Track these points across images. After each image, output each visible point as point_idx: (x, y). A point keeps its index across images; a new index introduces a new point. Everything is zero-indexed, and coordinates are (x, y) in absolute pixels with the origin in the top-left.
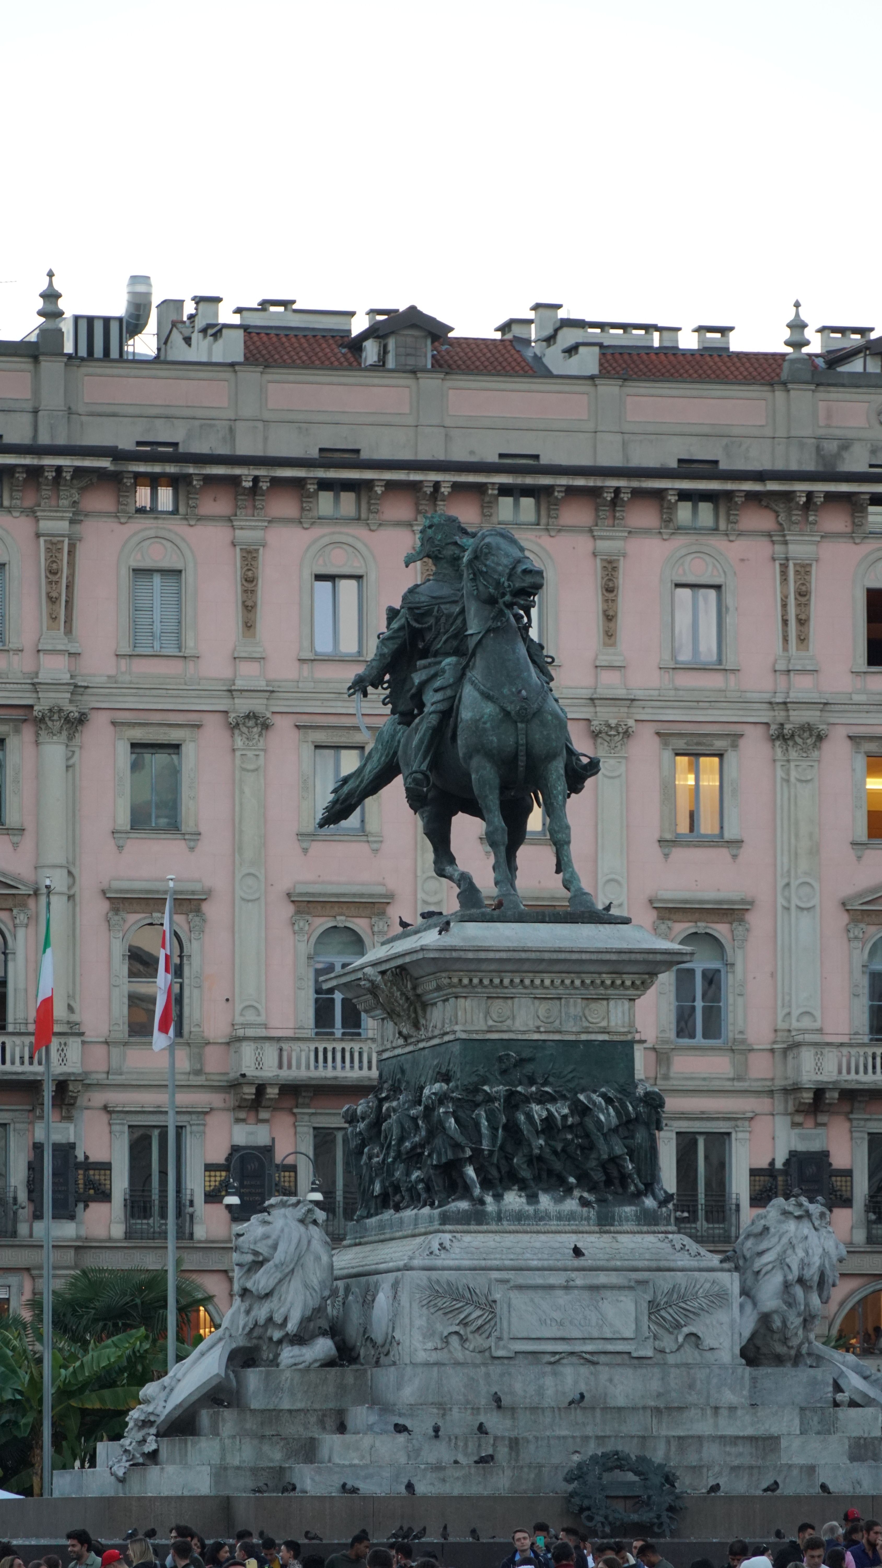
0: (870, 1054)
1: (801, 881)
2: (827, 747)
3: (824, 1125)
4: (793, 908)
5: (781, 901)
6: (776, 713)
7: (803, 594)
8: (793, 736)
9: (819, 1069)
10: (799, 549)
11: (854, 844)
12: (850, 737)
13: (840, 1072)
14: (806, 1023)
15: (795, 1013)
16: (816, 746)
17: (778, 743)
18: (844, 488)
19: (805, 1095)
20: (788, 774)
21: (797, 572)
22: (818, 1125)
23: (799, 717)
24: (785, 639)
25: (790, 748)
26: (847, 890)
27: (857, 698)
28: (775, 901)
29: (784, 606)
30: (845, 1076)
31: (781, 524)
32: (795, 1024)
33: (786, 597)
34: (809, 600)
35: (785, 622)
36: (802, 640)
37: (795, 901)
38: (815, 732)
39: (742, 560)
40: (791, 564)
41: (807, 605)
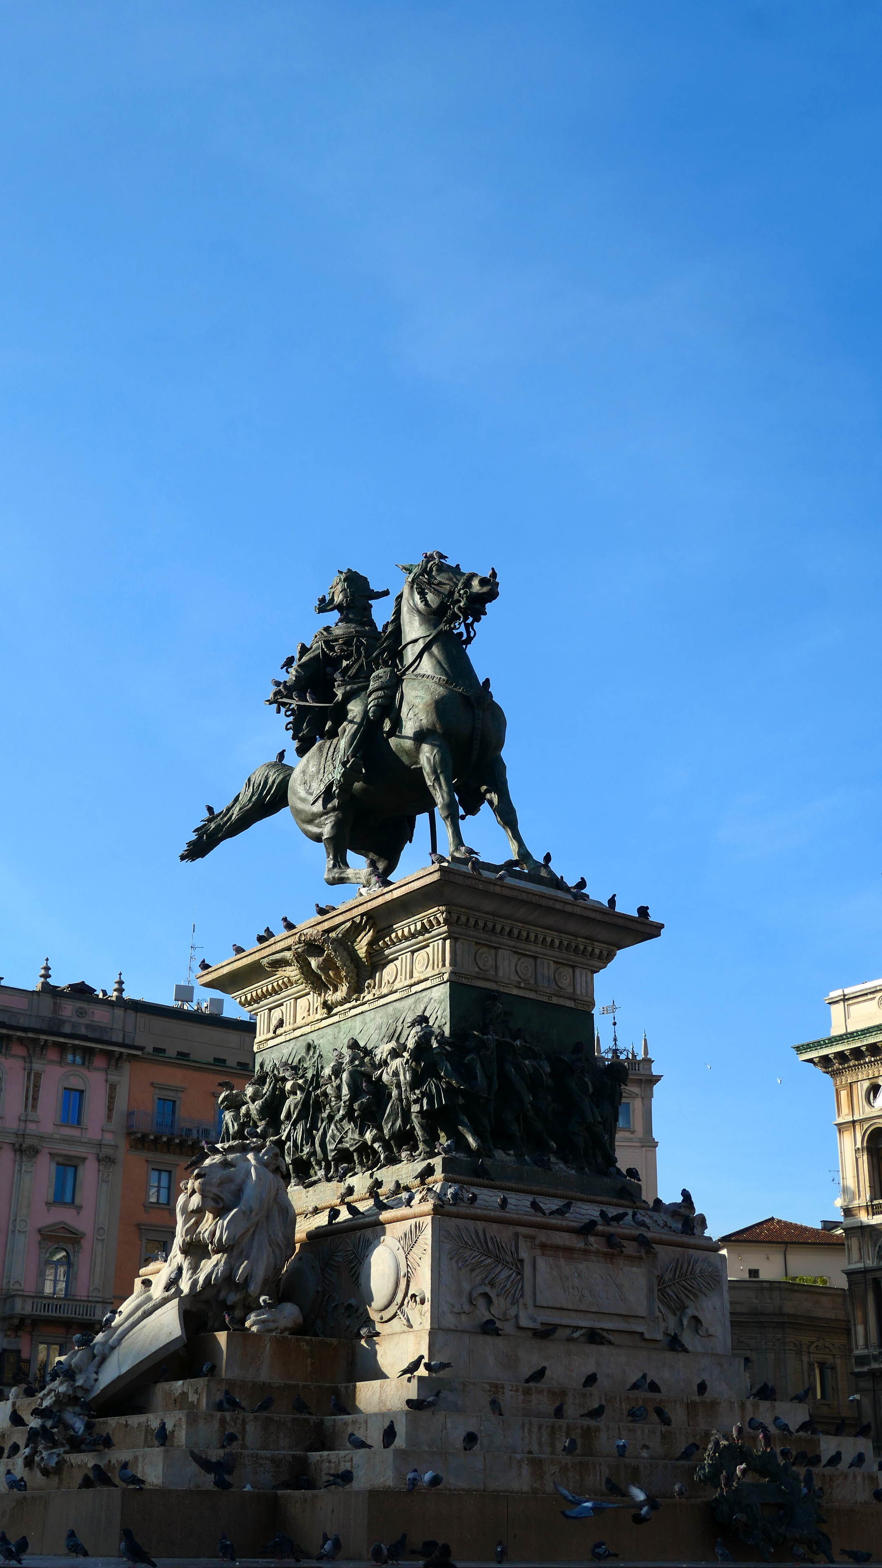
0: (86, 1305)
1: (21, 1218)
2: (39, 1157)
3: (20, 1337)
4: (17, 1231)
5: (11, 1227)
6: (19, 1139)
7: (37, 1087)
8: (25, 1150)
9: (23, 1309)
10: (37, 1066)
11: (47, 1203)
12: (50, 1154)
13: (32, 1310)
14: (17, 1287)
15: (12, 1283)
16: (35, 1156)
17: (18, 1153)
18: (62, 1040)
19: (15, 1321)
20: (21, 1168)
21: (35, 1076)
22: (17, 1336)
23: (29, 1142)
24: (26, 1107)
25: (23, 1156)
26: (41, 1224)
27: (55, 1136)
28: (8, 1227)
29: (27, 1091)
30: (34, 1313)
31: (30, 1054)
32: (12, 1287)
33: (29, 1087)
34: (39, 1089)
35: (27, 1098)
36: (34, 1107)
37: (18, 1228)
38: (36, 1150)
39: (11, 1068)
40: (33, 1072)
41: (38, 1091)
